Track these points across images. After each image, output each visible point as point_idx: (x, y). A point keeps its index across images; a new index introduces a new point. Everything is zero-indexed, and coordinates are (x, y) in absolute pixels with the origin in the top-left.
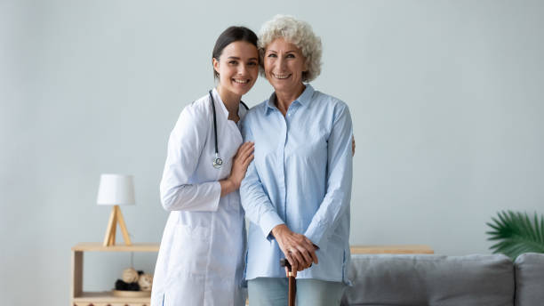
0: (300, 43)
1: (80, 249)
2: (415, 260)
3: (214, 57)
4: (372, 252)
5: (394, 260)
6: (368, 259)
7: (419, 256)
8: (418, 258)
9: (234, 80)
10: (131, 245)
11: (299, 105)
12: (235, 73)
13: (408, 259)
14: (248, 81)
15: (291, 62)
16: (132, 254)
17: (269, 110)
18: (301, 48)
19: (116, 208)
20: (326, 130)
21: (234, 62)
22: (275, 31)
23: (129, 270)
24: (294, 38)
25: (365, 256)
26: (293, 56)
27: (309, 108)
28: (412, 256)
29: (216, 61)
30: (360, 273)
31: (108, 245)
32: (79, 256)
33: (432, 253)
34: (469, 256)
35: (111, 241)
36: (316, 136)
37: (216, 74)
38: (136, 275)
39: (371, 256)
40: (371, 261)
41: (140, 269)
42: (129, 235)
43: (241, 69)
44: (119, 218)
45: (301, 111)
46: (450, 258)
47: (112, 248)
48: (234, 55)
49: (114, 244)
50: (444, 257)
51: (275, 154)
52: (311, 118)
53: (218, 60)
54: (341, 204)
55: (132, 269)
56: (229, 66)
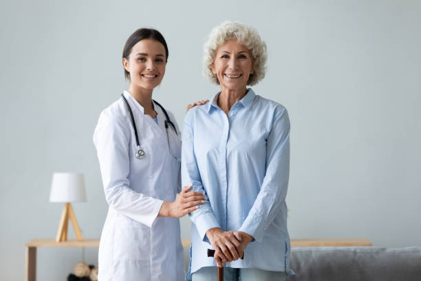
0: (251, 44)
1: (33, 245)
2: (355, 252)
3: (124, 57)
4: (313, 245)
5: (335, 253)
6: (311, 252)
7: (358, 249)
8: (358, 251)
9: (143, 75)
10: (83, 241)
11: (241, 106)
12: (143, 68)
13: (349, 251)
14: (156, 76)
15: (243, 62)
16: (84, 249)
17: (213, 109)
18: (252, 50)
19: (68, 205)
20: (266, 130)
21: (143, 58)
22: (227, 34)
23: (80, 264)
24: (246, 40)
25: (307, 248)
26: (244, 57)
27: (251, 109)
28: (352, 248)
29: (126, 61)
30: (302, 265)
31: (61, 240)
32: (32, 251)
33: (370, 245)
34: (407, 249)
35: (64, 238)
36: (257, 135)
37: (127, 73)
38: (87, 269)
39: (313, 249)
40: (313, 253)
41: (91, 263)
42: (80, 231)
43: (149, 65)
44: (71, 214)
45: (243, 111)
46: (389, 250)
47: (64, 244)
48: (142, 51)
49: (66, 239)
50: (383, 249)
51: (217, 149)
52: (253, 118)
53: (128, 59)
54: (275, 197)
55: (84, 263)
56: (137, 62)
